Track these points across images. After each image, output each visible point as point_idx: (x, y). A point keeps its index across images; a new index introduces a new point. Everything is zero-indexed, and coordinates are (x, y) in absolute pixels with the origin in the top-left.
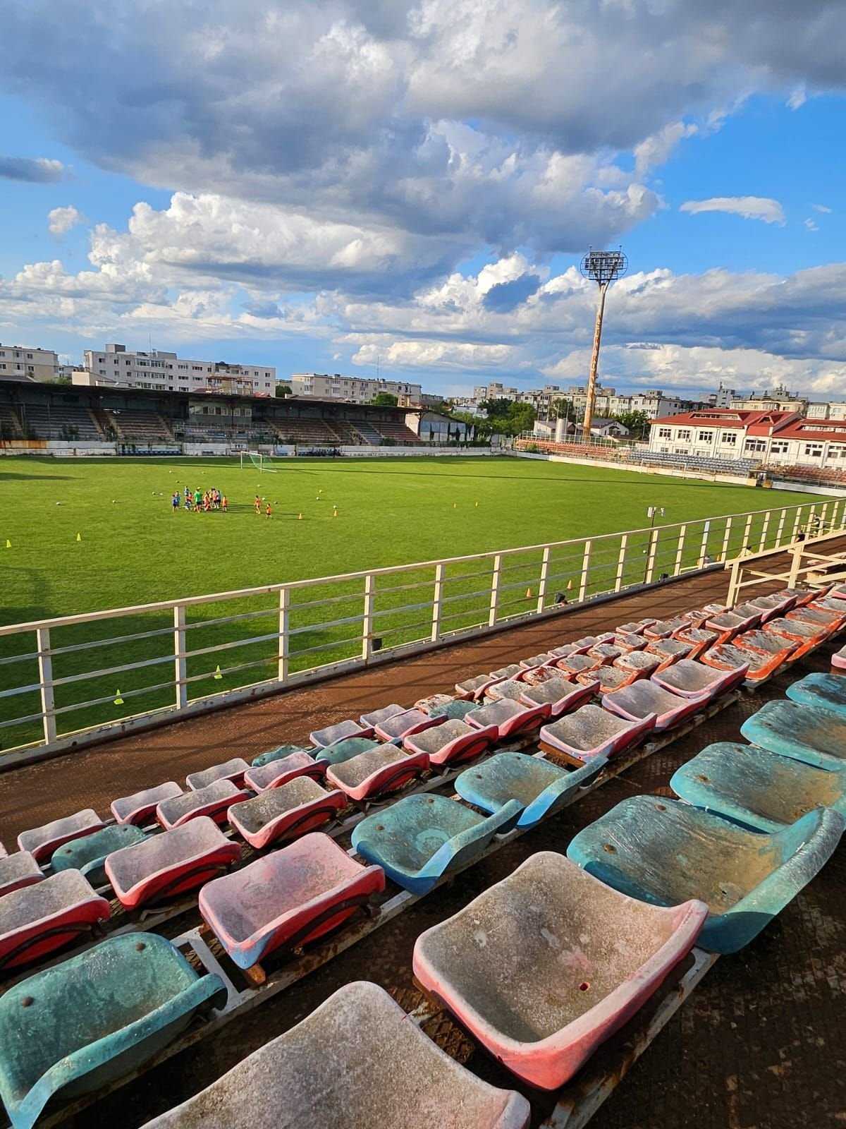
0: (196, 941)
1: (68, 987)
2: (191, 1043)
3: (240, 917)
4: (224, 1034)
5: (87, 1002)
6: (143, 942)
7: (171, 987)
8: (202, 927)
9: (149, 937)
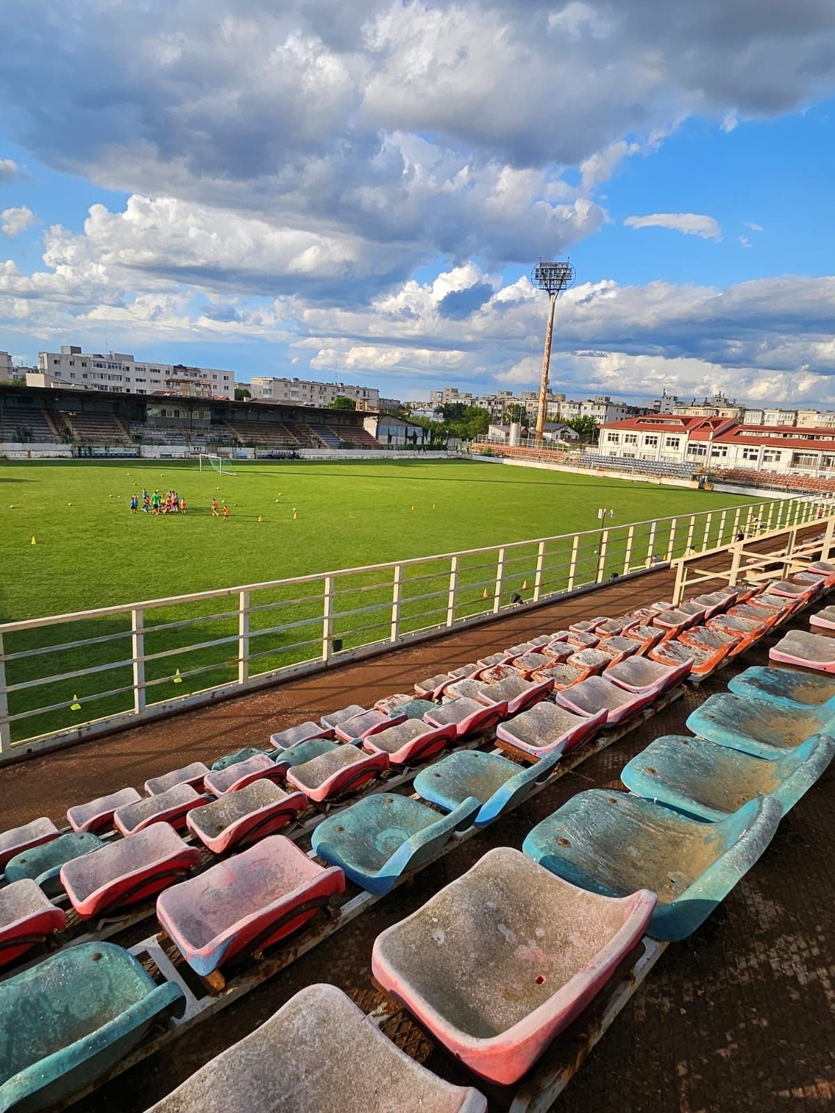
0: (154, 949)
1: (21, 1001)
2: (150, 1054)
3: (199, 923)
4: (182, 1043)
5: (41, 1015)
6: (97, 952)
7: (128, 997)
8: (160, 934)
9: (105, 946)
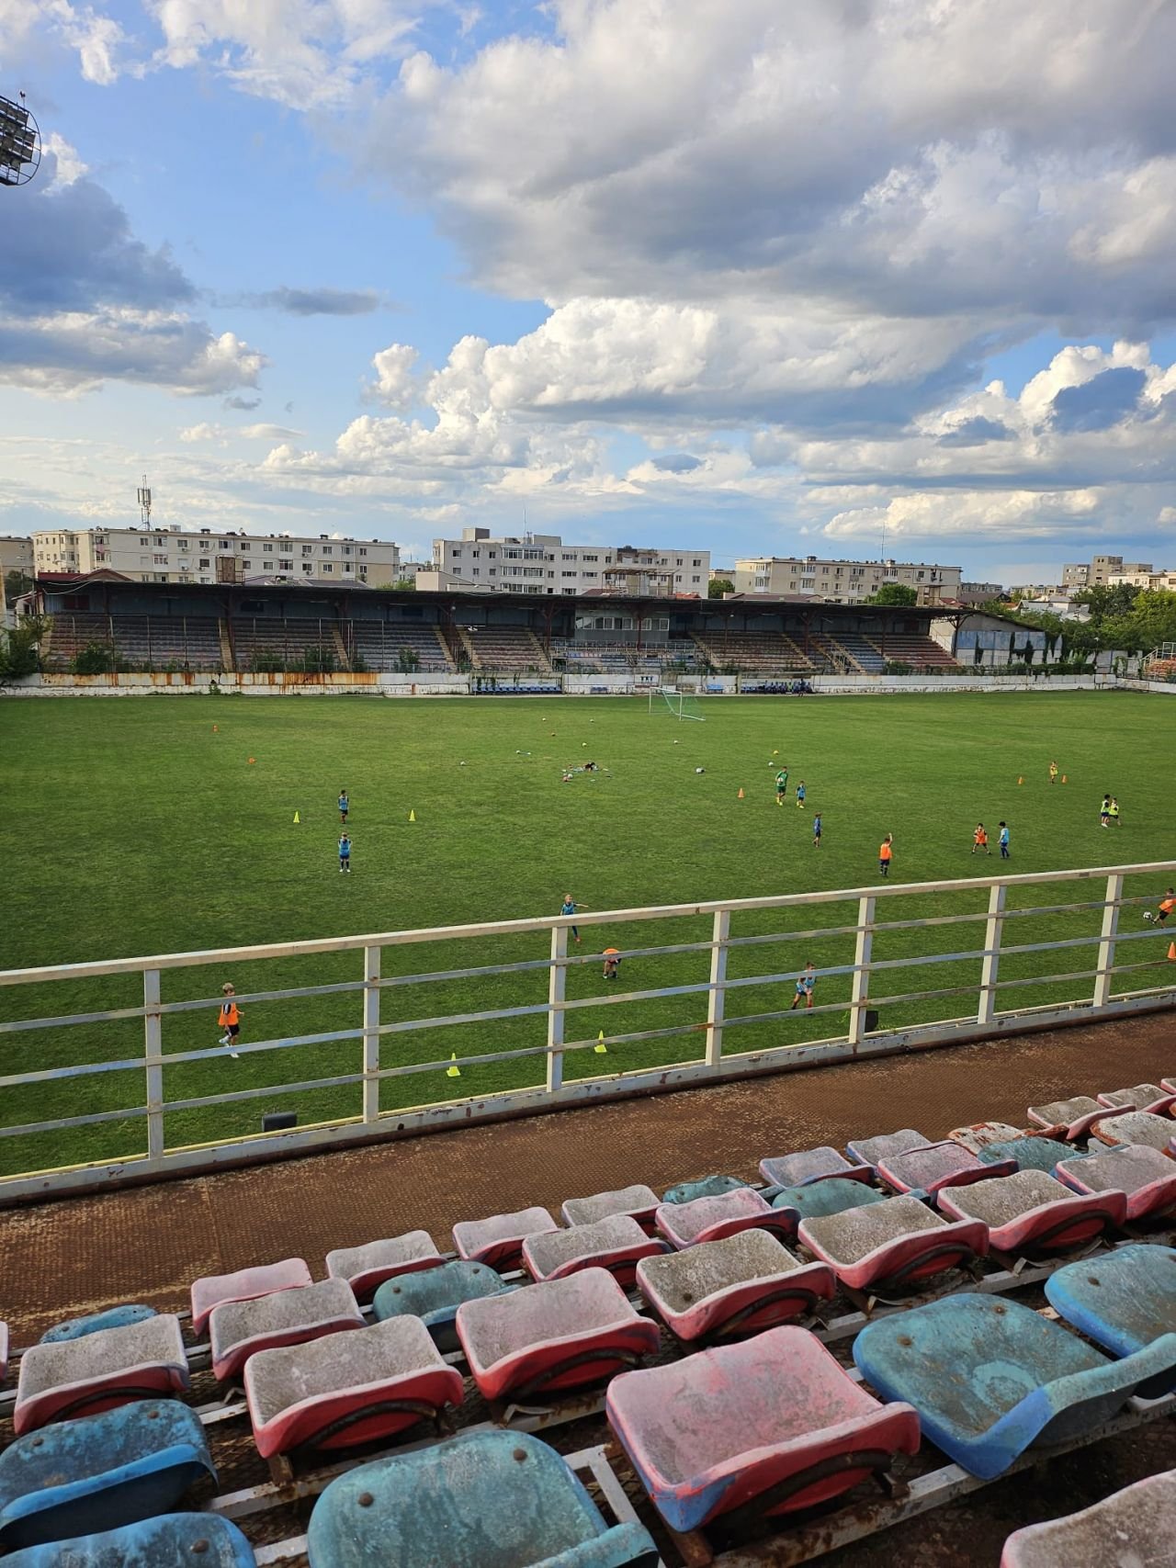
0: (600, 1467)
1: (419, 1492)
3: (669, 1442)
5: (445, 1522)
6: (524, 1449)
8: (609, 1446)
9: (532, 1442)
